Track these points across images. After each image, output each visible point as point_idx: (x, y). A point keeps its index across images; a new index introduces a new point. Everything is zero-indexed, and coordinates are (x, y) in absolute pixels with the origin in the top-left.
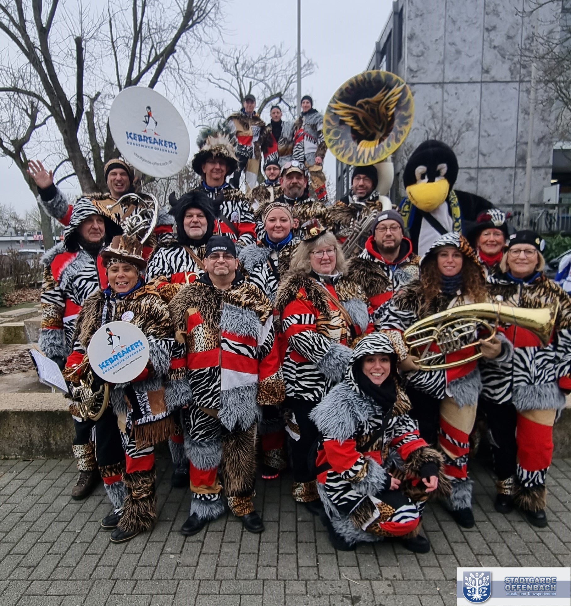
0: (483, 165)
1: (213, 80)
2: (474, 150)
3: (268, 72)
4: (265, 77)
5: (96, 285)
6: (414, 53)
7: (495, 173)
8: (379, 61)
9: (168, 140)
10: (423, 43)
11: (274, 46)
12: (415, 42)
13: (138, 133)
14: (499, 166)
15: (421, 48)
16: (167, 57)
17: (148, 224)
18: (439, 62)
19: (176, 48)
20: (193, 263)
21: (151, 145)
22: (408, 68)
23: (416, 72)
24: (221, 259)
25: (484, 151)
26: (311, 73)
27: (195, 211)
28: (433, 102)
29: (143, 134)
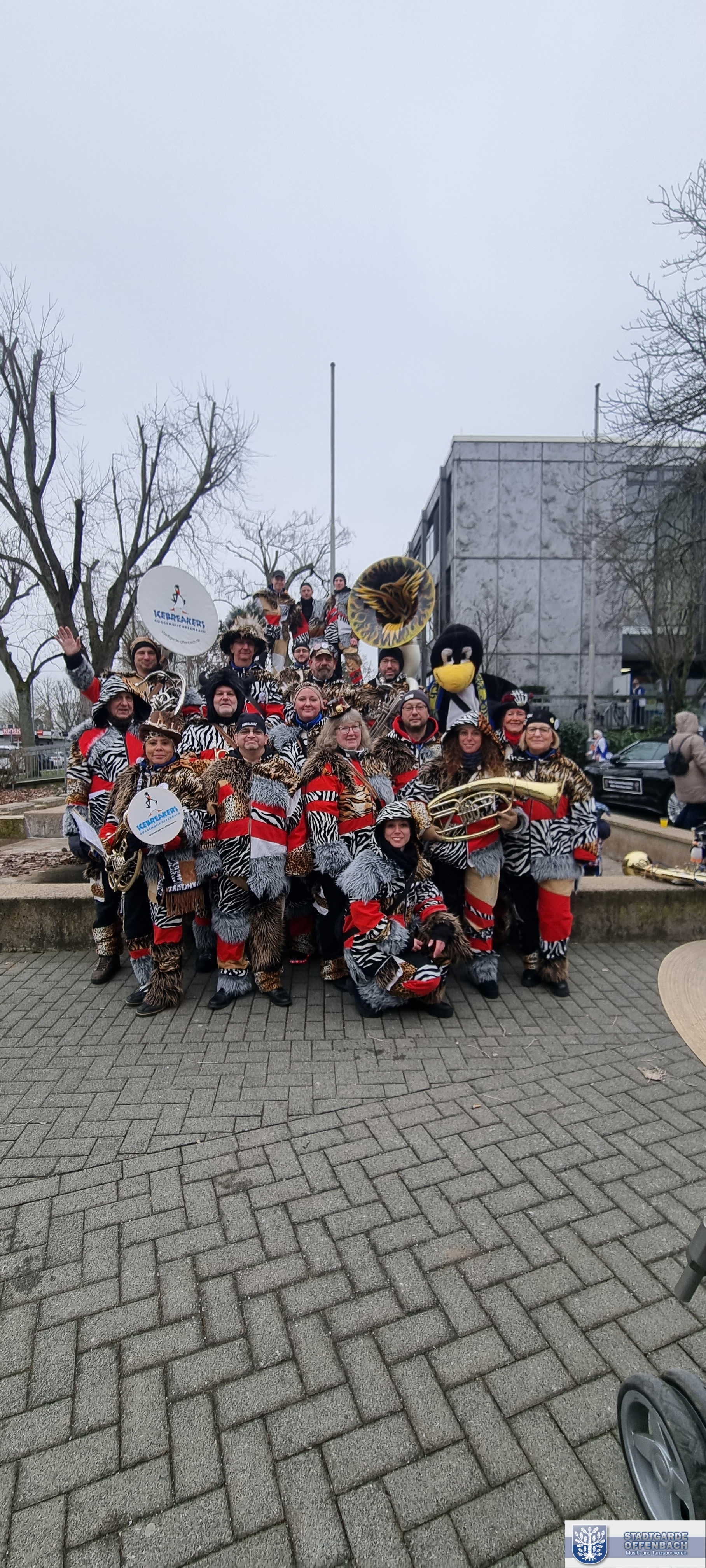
0: (546, 651)
1: (232, 548)
2: (534, 634)
3: (297, 540)
4: (294, 546)
5: (125, 760)
6: (465, 524)
7: (559, 660)
8: (426, 532)
9: (196, 619)
10: (474, 514)
11: (305, 512)
12: (465, 513)
13: (166, 612)
14: (563, 652)
15: (472, 518)
16: (181, 523)
17: (175, 703)
18: (492, 535)
19: (192, 513)
20: (223, 741)
21: (179, 623)
22: (458, 540)
23: (467, 545)
24: (251, 734)
25: (546, 635)
26: (346, 543)
27: (225, 689)
28: (487, 579)
29: (171, 612)
